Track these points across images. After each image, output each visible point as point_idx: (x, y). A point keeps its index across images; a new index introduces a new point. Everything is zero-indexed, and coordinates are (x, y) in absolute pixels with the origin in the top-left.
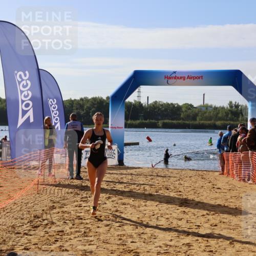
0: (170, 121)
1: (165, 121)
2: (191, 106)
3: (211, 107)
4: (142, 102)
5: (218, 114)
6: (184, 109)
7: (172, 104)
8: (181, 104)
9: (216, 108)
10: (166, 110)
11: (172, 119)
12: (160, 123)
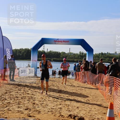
0: (56, 59)
1: (54, 59)
2: (65, 53)
3: (72, 53)
4: (45, 51)
5: (75, 56)
6: (62, 54)
7: (57, 52)
8: (60, 52)
9: (74, 54)
10: (55, 54)
11: (57, 58)
12: (52, 59)
